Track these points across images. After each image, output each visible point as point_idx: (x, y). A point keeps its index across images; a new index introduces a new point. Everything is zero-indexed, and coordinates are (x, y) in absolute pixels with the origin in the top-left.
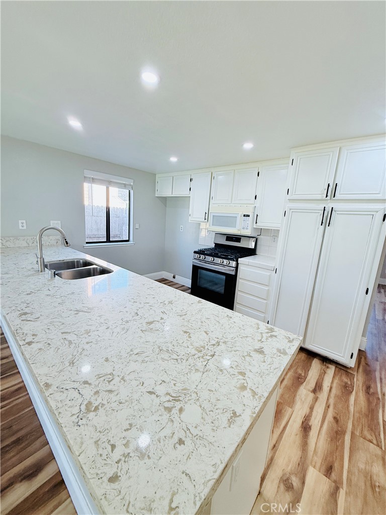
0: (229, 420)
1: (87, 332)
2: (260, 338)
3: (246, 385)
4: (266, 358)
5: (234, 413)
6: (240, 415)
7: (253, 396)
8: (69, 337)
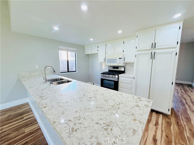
0: (133, 133)
1: (67, 102)
2: (136, 101)
3: (136, 119)
4: (141, 108)
5: (134, 130)
6: (137, 131)
7: (140, 123)
8: (60, 104)
